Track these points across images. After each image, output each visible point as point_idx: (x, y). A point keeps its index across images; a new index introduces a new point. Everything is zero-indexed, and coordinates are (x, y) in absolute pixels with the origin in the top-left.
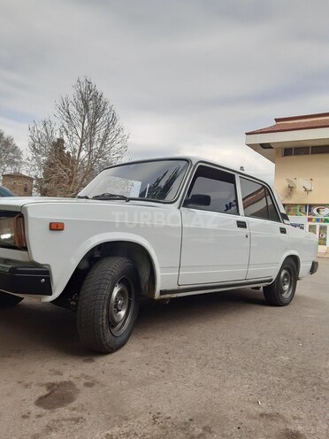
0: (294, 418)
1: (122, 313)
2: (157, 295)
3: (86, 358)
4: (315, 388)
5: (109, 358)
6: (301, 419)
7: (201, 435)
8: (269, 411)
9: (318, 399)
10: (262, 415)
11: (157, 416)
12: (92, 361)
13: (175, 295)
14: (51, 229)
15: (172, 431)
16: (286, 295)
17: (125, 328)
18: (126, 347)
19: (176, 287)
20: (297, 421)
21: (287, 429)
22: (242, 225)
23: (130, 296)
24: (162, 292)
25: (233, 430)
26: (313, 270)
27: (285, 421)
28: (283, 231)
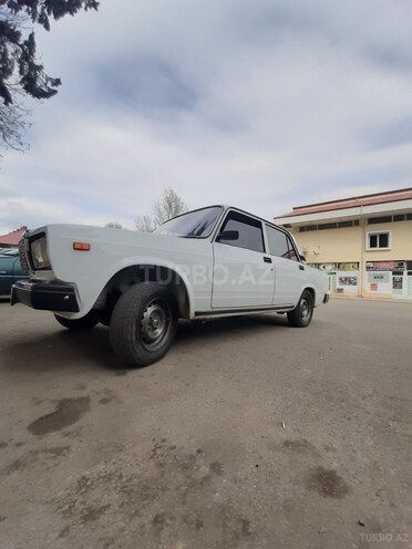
0: (327, 449)
1: (159, 331)
2: (192, 316)
3: (120, 371)
4: (343, 404)
5: (143, 371)
6: (334, 450)
7: (207, 479)
8: (295, 437)
9: (349, 419)
10: (287, 444)
11: (160, 444)
12: (124, 374)
13: (209, 317)
14: (75, 249)
15: (170, 471)
16: (305, 319)
17: (162, 343)
18: (163, 360)
19: (210, 310)
20: (330, 454)
21: (320, 468)
22: (268, 260)
23: (167, 316)
24: (197, 314)
25: (249, 470)
26: (325, 300)
27: (317, 455)
28: (302, 268)
